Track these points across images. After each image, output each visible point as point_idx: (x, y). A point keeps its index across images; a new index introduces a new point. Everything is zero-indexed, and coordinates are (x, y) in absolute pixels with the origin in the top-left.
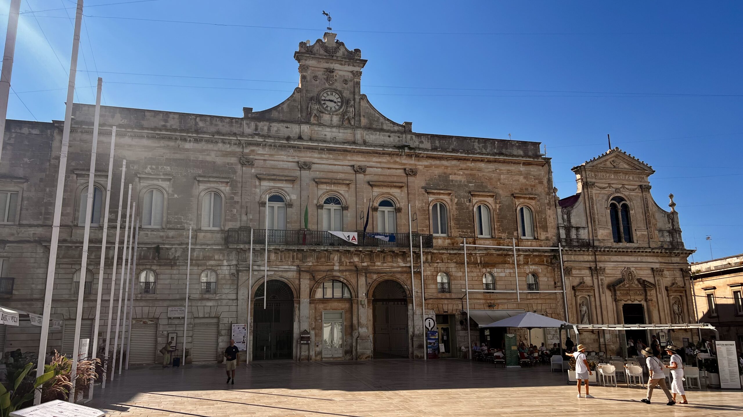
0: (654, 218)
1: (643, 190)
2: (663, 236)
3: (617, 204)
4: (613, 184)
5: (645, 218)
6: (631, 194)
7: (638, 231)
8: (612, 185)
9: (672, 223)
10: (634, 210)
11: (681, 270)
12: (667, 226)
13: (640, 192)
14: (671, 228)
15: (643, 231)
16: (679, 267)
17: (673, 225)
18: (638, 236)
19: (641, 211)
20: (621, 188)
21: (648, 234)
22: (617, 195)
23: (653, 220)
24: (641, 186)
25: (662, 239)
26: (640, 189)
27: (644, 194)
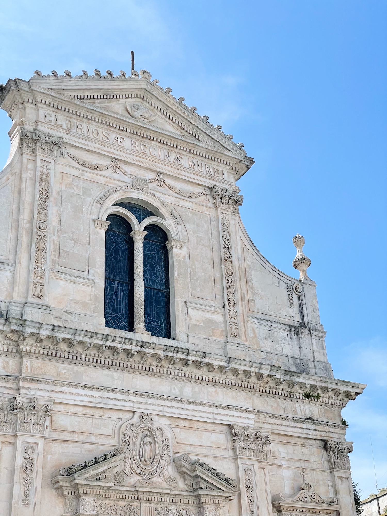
0: (247, 283)
1: (218, 199)
2: (270, 336)
3: (133, 220)
4: (126, 163)
5: (218, 275)
6: (182, 203)
7: (195, 308)
8: (123, 166)
9: (301, 305)
10: (185, 249)
11: (325, 445)
12: (284, 313)
13: (210, 204)
14: (298, 318)
15: (208, 311)
16: (318, 435)
17: (301, 312)
18: (193, 322)
19: (210, 256)
20: (152, 180)
21: (225, 322)
22: (134, 195)
23: (244, 289)
24: (211, 189)
25: (267, 346)
26: (211, 199)
27: (219, 211)
